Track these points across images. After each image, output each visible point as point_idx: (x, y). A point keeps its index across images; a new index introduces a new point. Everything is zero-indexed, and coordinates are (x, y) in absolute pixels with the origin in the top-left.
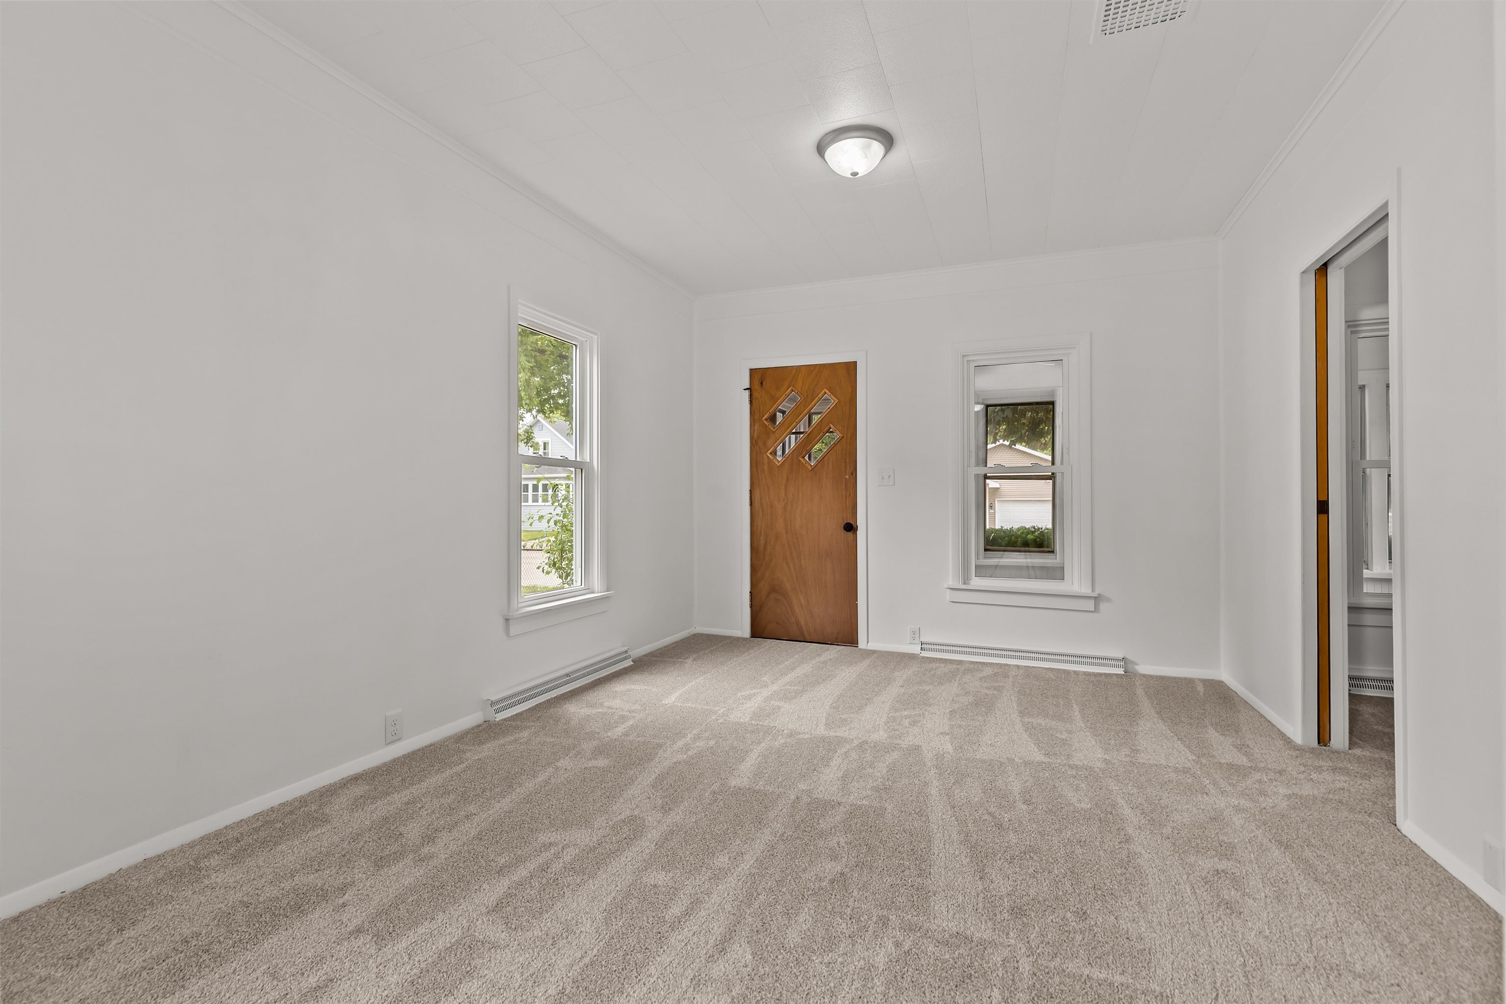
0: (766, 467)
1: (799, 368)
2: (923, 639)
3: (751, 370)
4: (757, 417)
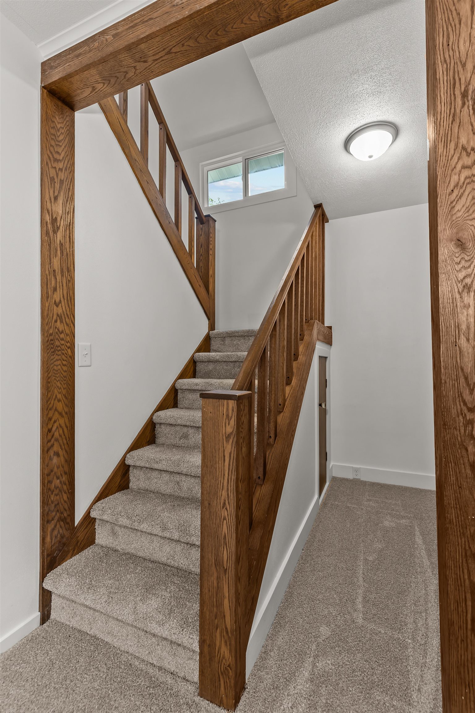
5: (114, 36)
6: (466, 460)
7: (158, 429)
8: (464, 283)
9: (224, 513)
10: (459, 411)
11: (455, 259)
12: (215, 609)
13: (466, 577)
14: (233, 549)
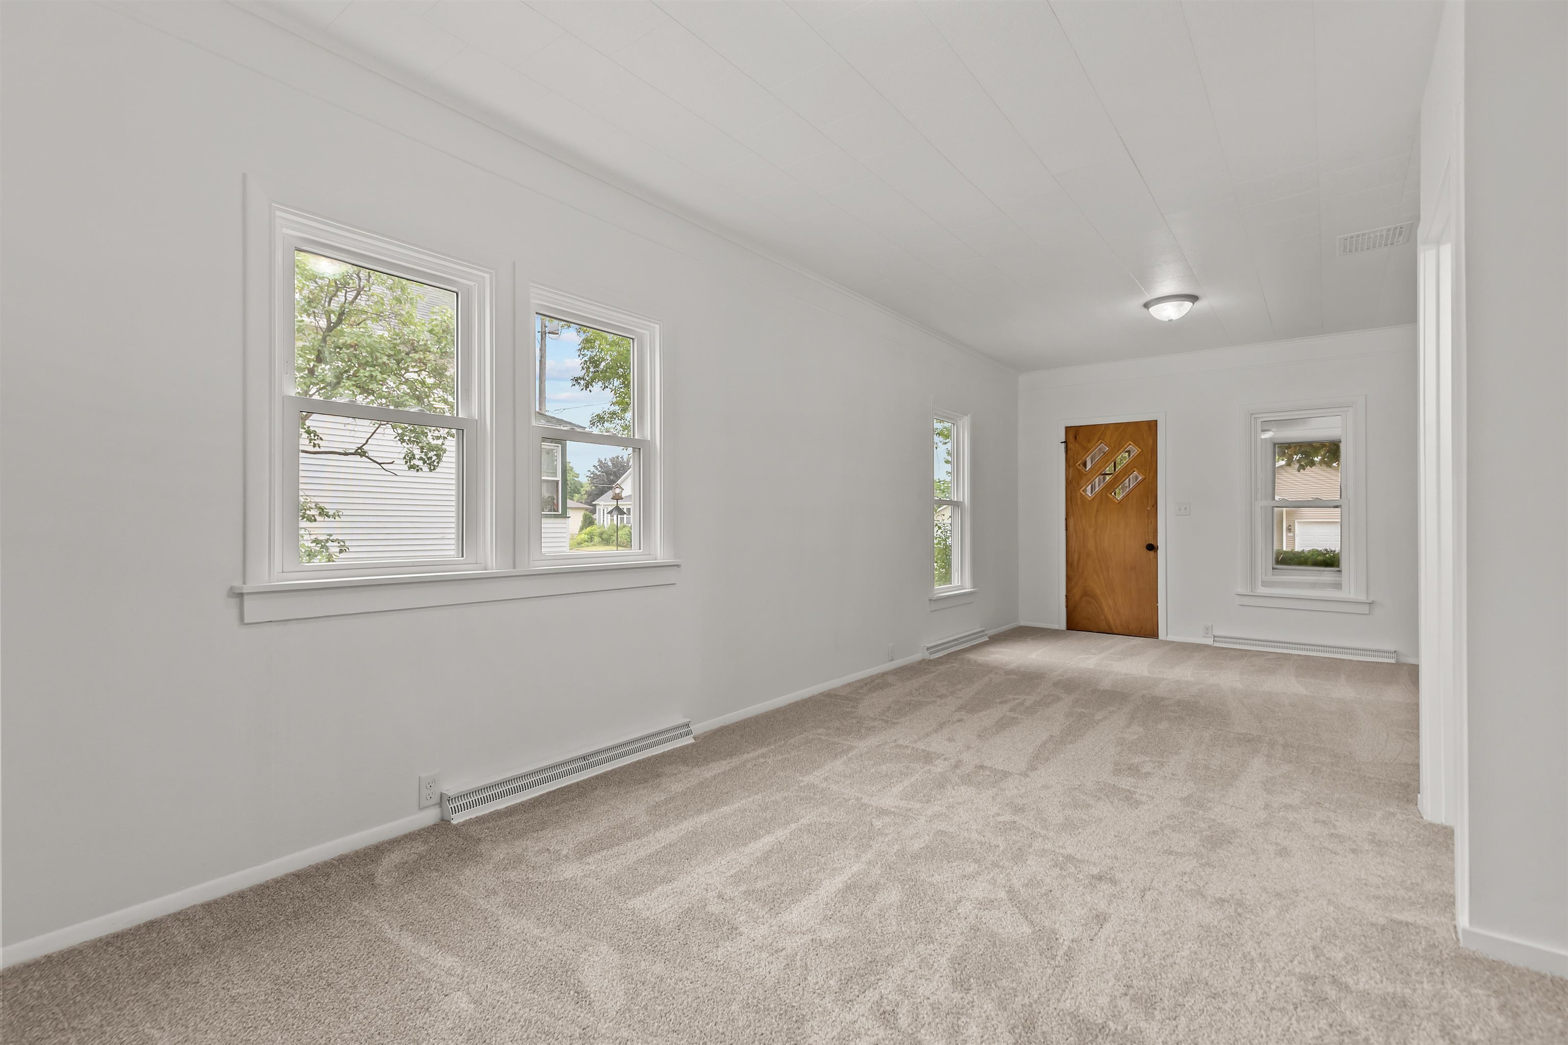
0: (1079, 501)
1: (1107, 426)
2: (1216, 633)
3: (1067, 428)
4: (1071, 463)
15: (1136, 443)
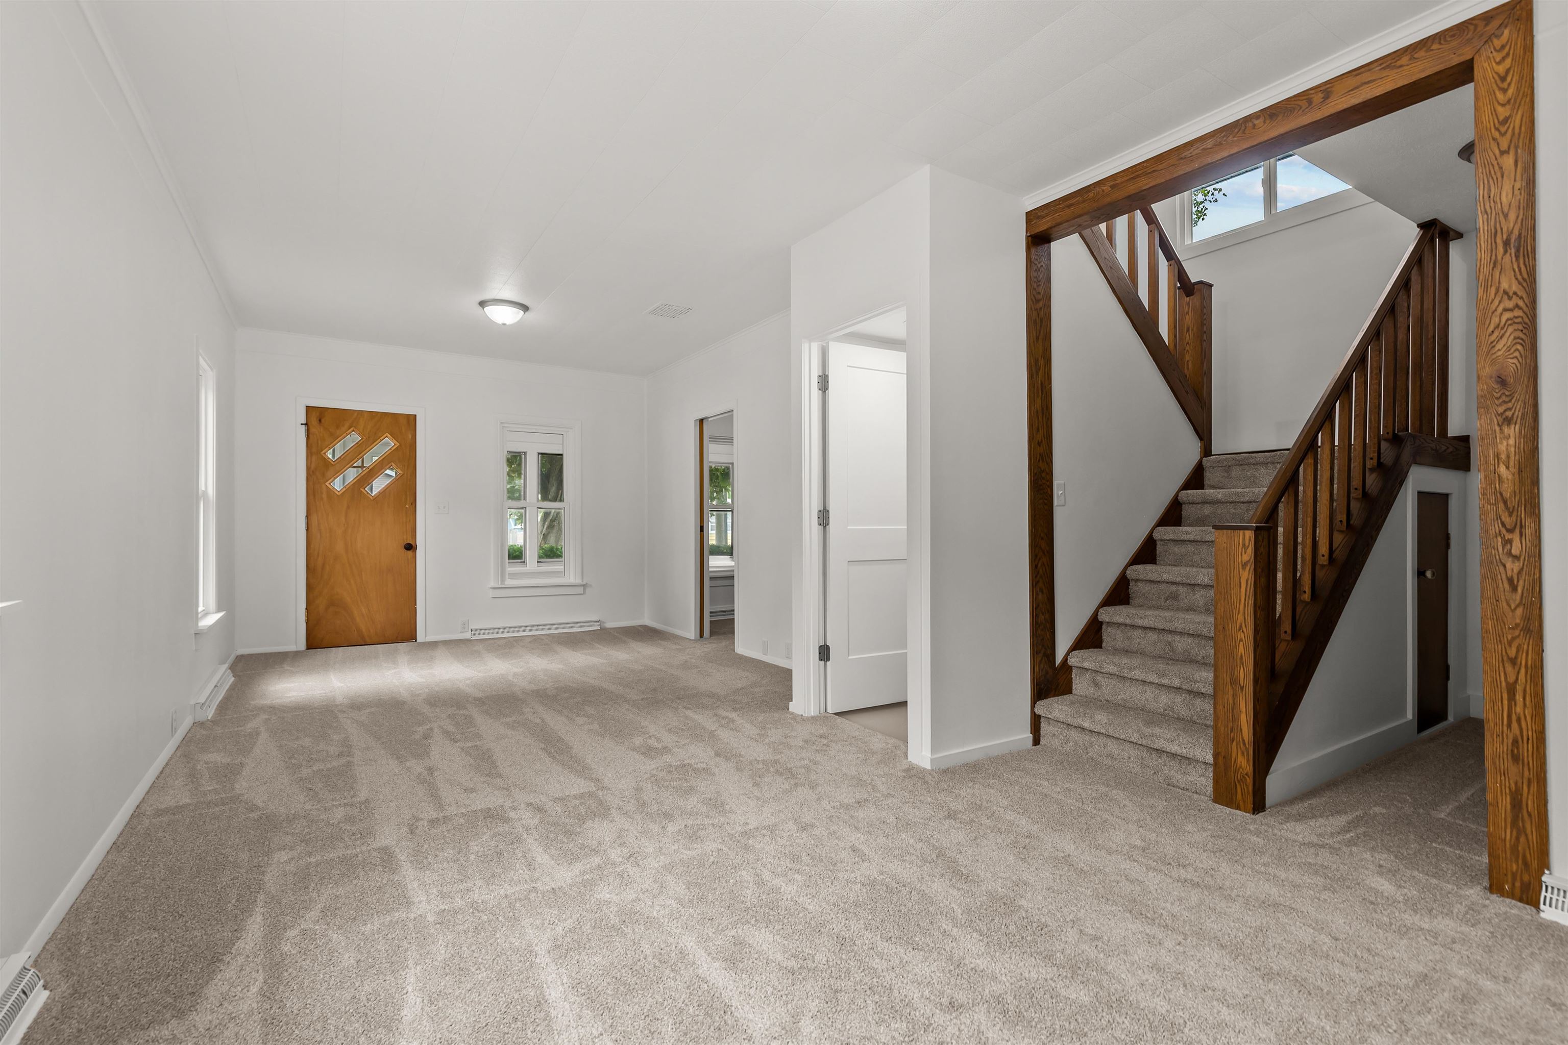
0: (324, 496)
1: (361, 413)
2: (473, 627)
3: (308, 407)
4: (314, 450)
5: (1112, 187)
6: (1504, 577)
7: (1133, 587)
8: (1504, 417)
9: (1241, 635)
10: (1497, 532)
11: (1495, 394)
12: (1231, 724)
13: (1503, 679)
14: (1251, 667)
15: (394, 436)
